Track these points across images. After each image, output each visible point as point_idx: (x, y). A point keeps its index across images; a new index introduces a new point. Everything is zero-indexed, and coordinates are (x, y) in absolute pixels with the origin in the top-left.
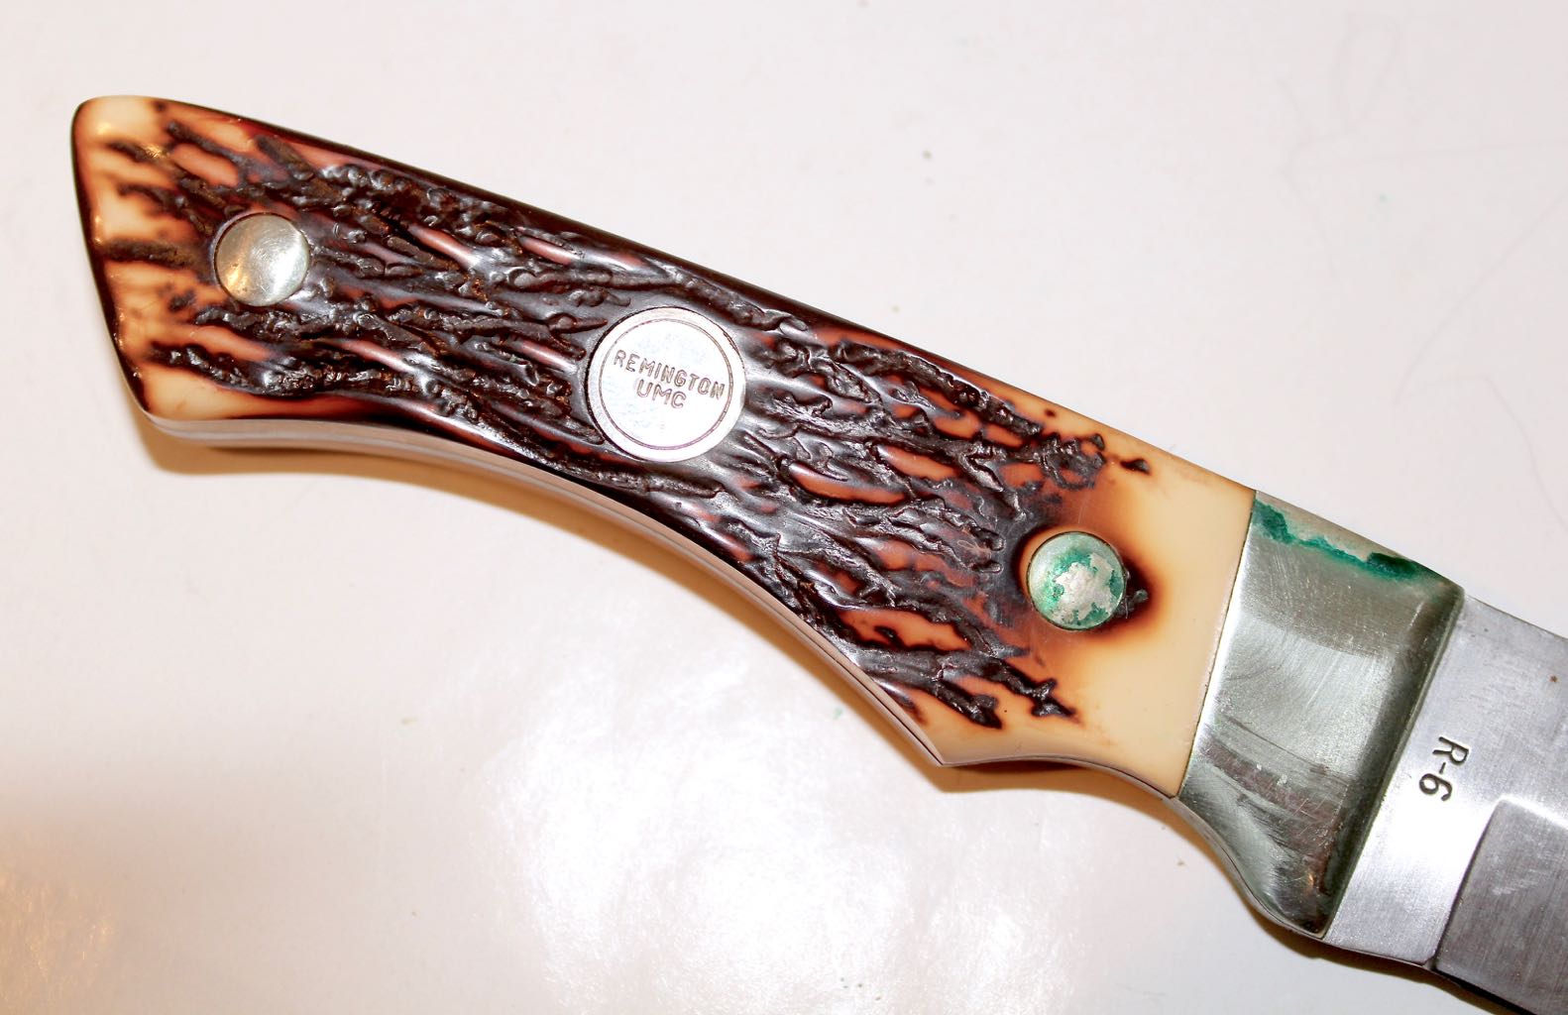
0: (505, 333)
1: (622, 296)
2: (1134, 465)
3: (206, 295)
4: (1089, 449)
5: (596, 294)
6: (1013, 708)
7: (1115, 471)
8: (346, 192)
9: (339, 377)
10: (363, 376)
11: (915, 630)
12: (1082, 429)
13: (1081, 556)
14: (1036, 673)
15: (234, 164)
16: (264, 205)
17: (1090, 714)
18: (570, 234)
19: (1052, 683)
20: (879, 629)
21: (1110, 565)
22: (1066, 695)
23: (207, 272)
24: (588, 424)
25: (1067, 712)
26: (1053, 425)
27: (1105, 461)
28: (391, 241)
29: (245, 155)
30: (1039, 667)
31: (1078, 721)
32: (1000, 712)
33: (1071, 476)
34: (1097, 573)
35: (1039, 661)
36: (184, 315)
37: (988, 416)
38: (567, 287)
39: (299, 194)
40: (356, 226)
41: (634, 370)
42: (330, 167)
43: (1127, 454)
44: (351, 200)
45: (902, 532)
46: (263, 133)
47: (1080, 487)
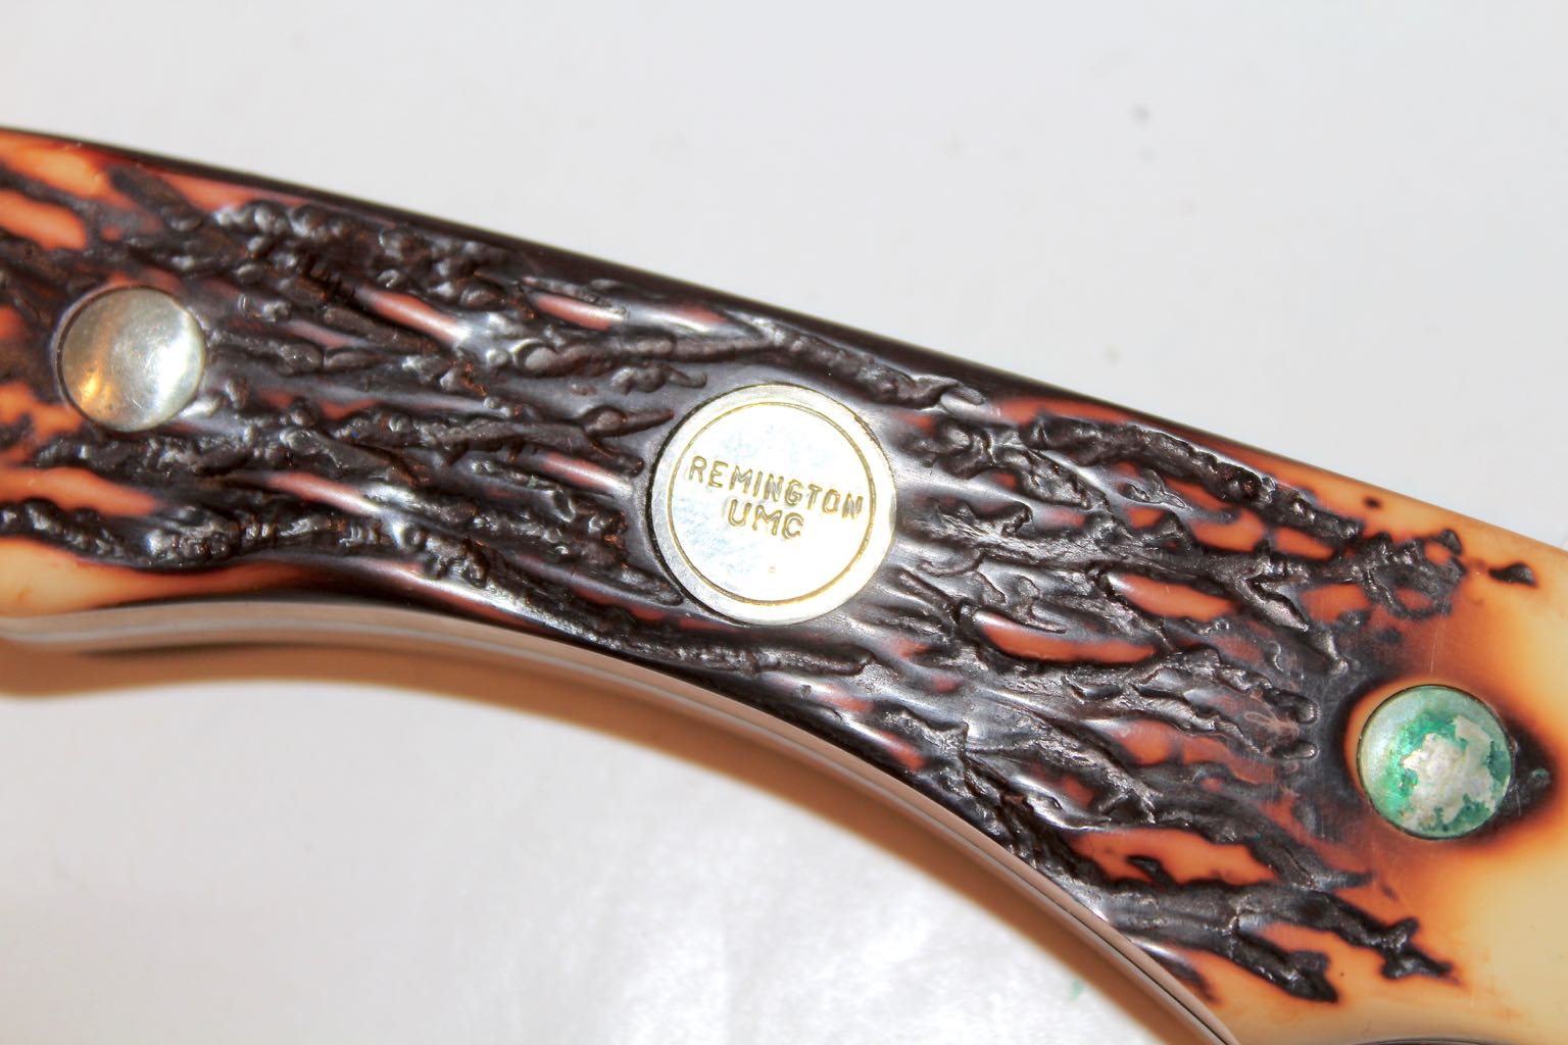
0: (518, 444)
1: (694, 372)
2: (1512, 574)
3: (50, 419)
4: (1438, 553)
5: (653, 372)
6: (1353, 969)
7: (1482, 586)
8: (254, 244)
9: (266, 531)
10: (303, 526)
11: (1189, 856)
12: (1424, 525)
13: (1439, 721)
14: (1385, 911)
15: (78, 215)
16: (129, 273)
17: (1475, 970)
18: (605, 283)
19: (1411, 925)
20: (1134, 859)
21: (1486, 734)
22: (1434, 942)
23: (48, 385)
24: (657, 576)
25: (1440, 970)
26: (1378, 521)
27: (1464, 570)
28: (330, 313)
29: (94, 199)
30: (1388, 901)
31: (1456, 982)
32: (1334, 975)
33: (1412, 599)
34: (1467, 748)
35: (1388, 892)
36: (18, 453)
37: (1277, 514)
38: (608, 365)
39: (181, 253)
40: (274, 295)
41: (720, 485)
42: (226, 212)
43: (1498, 557)
44: (263, 255)
45: (1157, 705)
46: (122, 166)
47: (1429, 614)
